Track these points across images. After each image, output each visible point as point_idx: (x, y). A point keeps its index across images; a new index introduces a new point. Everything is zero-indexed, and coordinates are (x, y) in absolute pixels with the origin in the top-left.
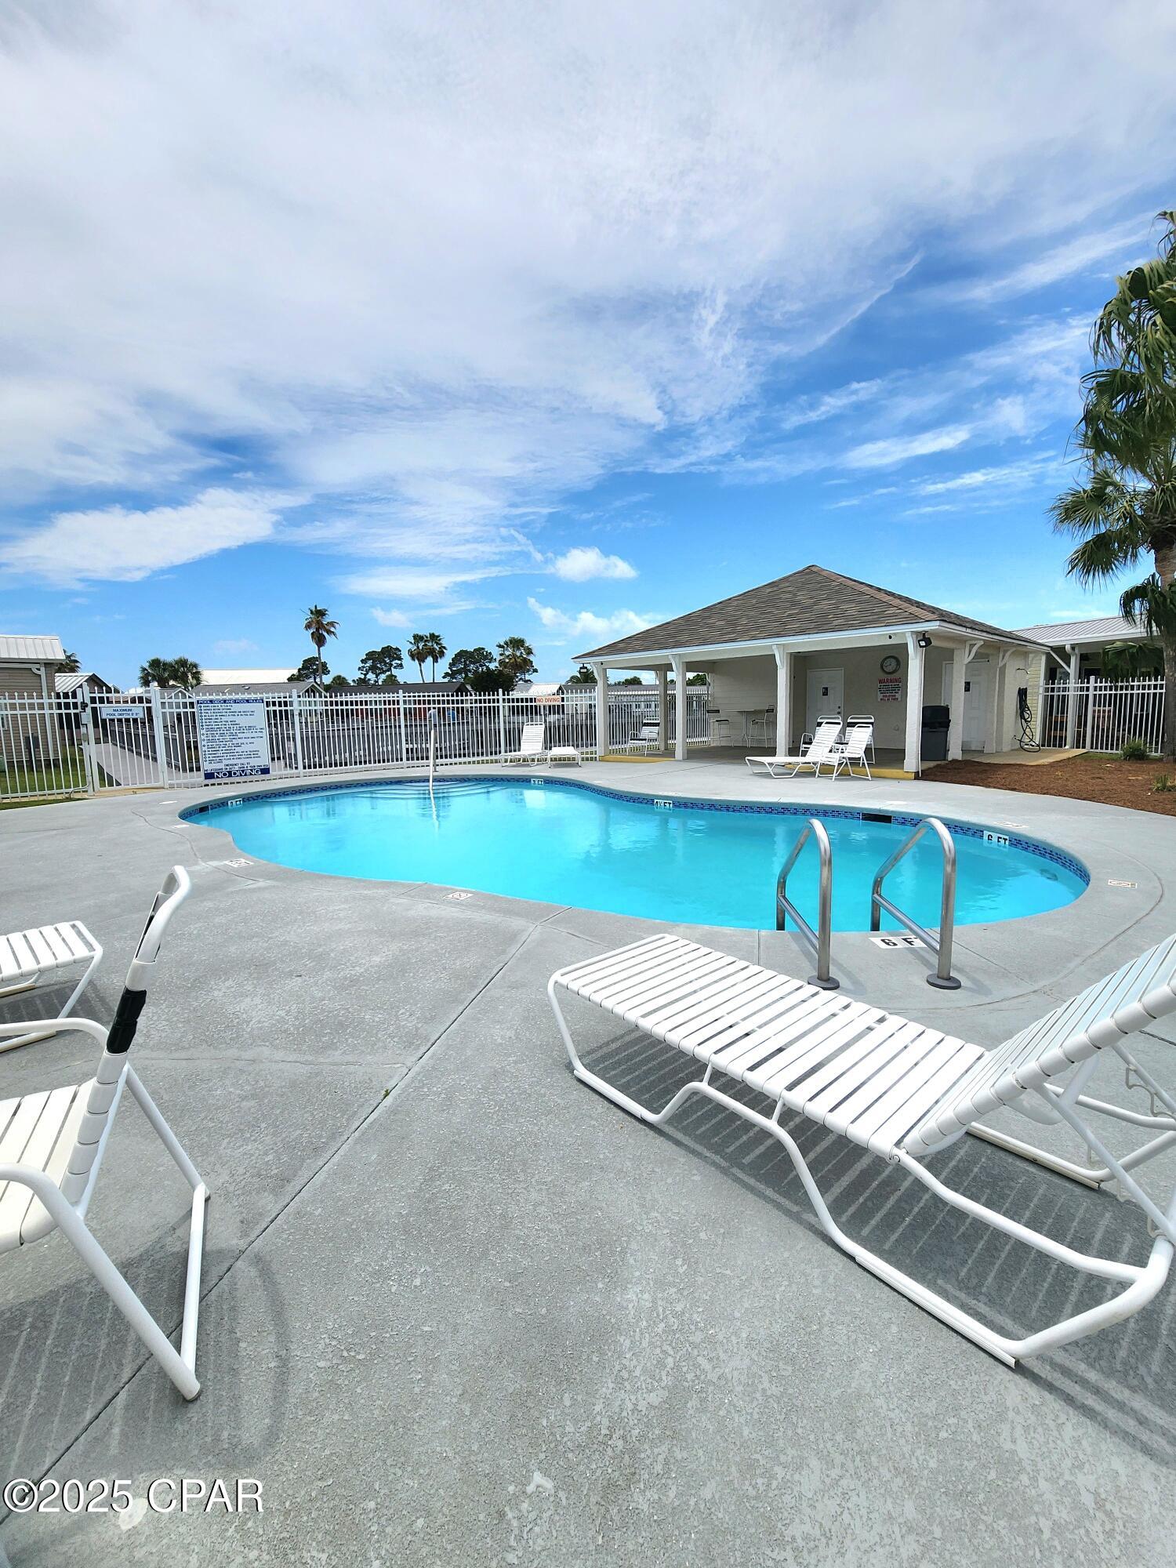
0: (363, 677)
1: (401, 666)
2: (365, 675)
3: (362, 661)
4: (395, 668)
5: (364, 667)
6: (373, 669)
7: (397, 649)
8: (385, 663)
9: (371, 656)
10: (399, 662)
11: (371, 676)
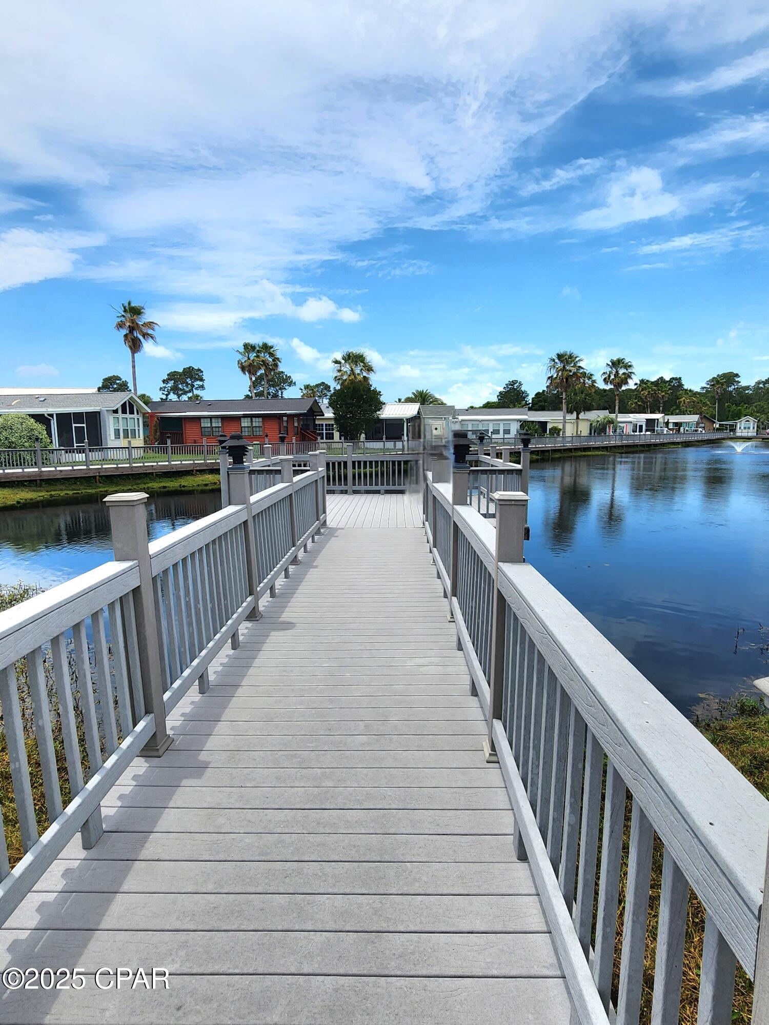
0: (164, 397)
1: (202, 387)
2: (167, 395)
3: (164, 381)
4: (196, 389)
5: (165, 387)
6: (175, 389)
7: (199, 370)
8: (187, 384)
9: (173, 376)
10: (201, 383)
11: (173, 397)
